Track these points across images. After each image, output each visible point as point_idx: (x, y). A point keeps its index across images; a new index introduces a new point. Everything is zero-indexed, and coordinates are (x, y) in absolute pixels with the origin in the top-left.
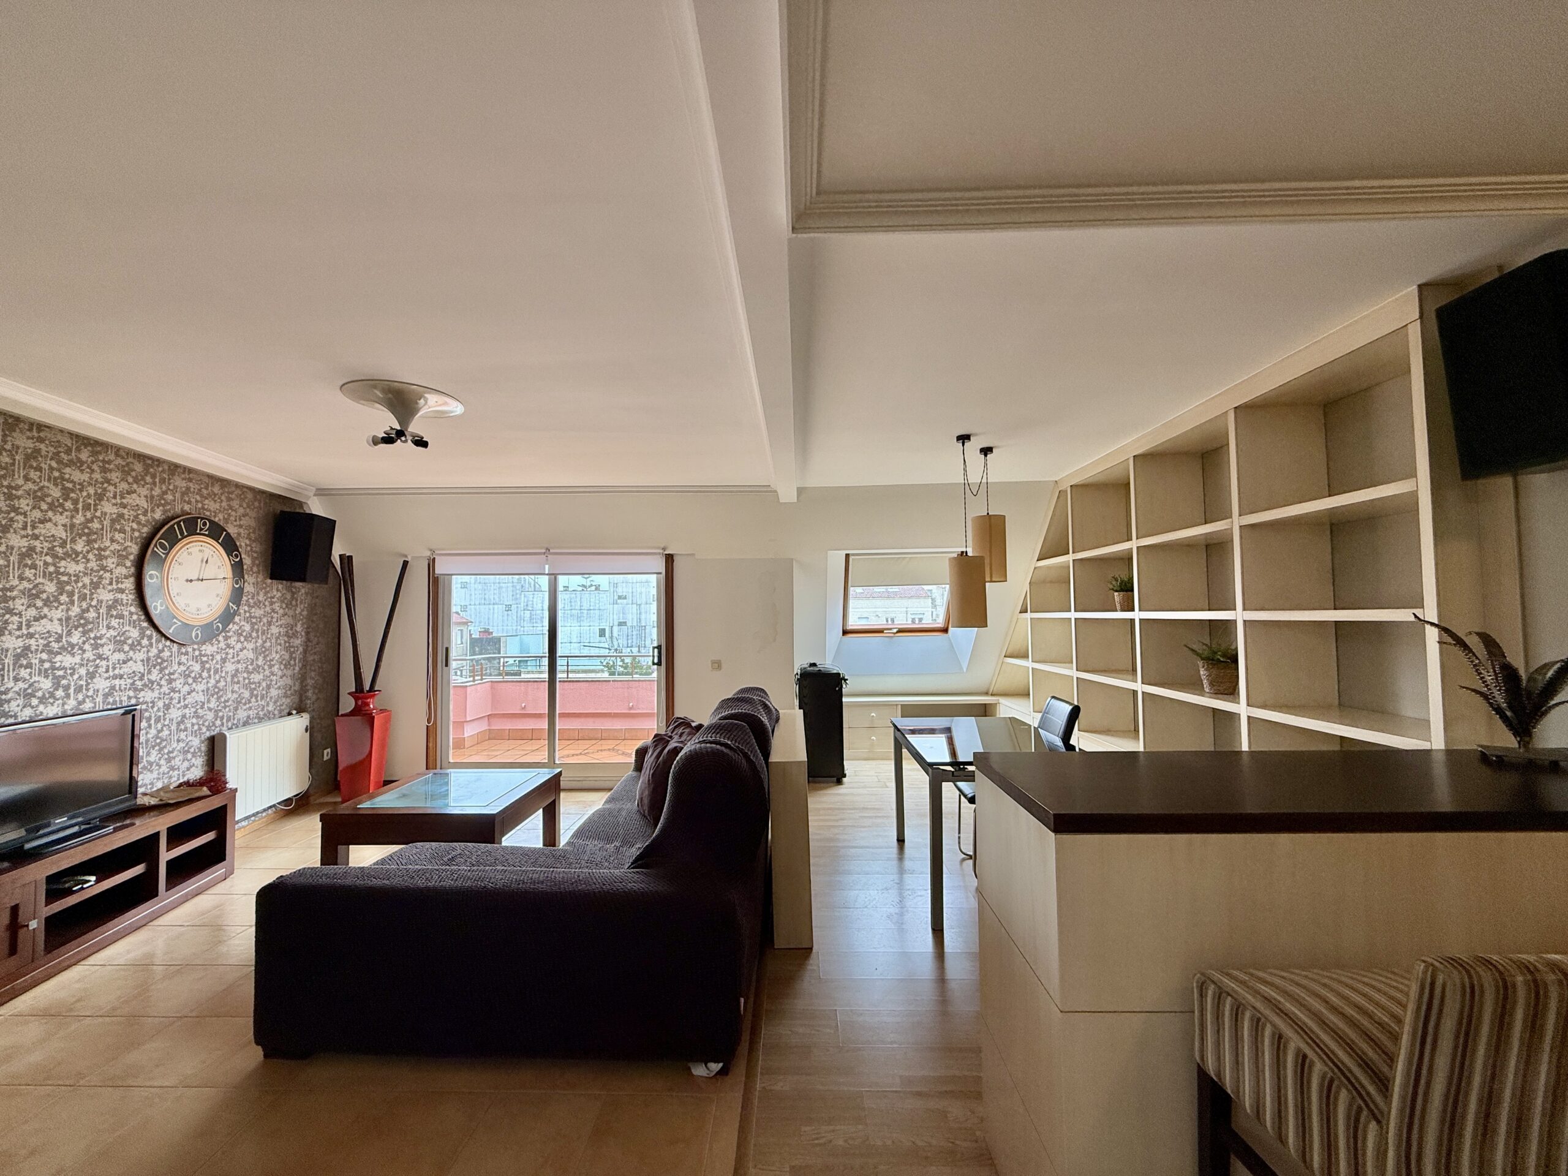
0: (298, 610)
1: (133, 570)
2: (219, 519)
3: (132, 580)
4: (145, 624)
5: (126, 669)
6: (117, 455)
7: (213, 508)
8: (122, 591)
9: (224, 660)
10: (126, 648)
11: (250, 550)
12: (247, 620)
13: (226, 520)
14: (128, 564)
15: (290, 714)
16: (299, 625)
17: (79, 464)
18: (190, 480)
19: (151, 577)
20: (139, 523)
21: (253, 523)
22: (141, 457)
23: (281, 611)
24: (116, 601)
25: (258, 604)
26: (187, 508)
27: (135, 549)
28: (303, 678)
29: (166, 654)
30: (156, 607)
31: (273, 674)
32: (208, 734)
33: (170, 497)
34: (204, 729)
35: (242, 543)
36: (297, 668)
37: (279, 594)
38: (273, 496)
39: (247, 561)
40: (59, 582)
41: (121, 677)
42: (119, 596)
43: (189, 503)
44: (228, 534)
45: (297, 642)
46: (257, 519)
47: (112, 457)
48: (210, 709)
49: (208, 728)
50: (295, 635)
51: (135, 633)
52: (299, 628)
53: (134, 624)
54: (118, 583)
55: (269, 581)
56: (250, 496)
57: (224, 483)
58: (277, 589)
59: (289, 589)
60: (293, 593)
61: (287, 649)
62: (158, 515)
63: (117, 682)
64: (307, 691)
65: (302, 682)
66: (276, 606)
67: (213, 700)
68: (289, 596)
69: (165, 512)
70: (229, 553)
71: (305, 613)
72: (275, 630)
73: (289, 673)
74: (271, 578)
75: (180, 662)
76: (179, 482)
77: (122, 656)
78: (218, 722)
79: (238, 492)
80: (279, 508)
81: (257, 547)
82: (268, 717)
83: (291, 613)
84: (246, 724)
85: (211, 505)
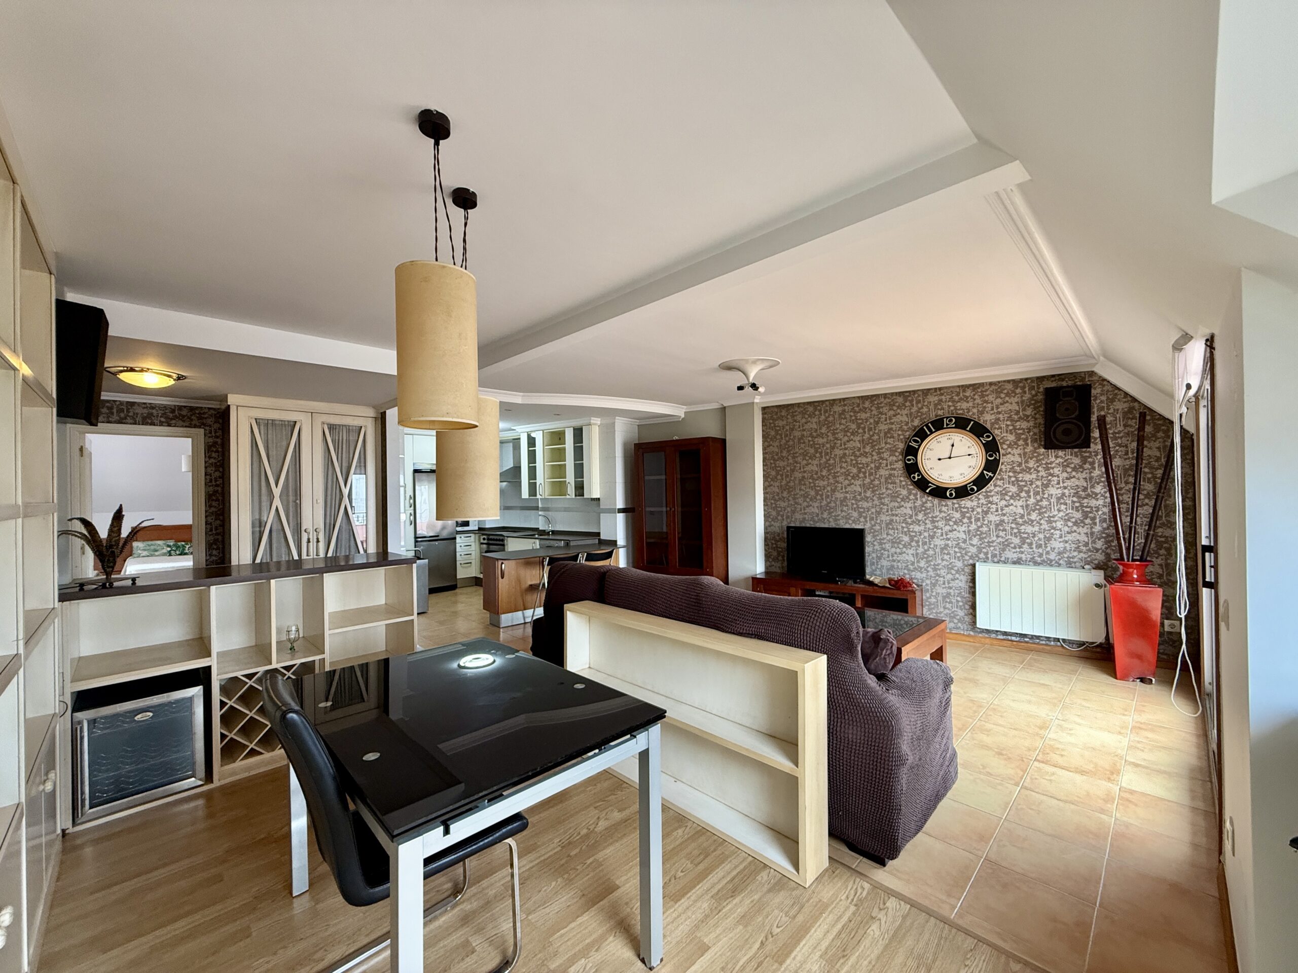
0: (1097, 473)
1: (900, 457)
2: (973, 414)
3: (900, 462)
4: (911, 487)
5: (899, 512)
7: (966, 408)
8: (894, 469)
9: (985, 512)
10: (899, 500)
11: (1011, 429)
12: (1013, 483)
13: (982, 413)
14: (897, 454)
15: (1085, 568)
16: (1098, 487)
17: (864, 410)
18: (942, 395)
19: (909, 460)
20: (903, 431)
21: (1016, 406)
22: (902, 394)
23: (1065, 475)
24: (890, 475)
25: (1026, 470)
26: (940, 412)
27: (901, 446)
29: (929, 505)
30: (914, 477)
31: (1056, 528)
33: (923, 411)
34: (967, 558)
35: (999, 426)
36: (1099, 528)
37: (1060, 460)
40: (858, 468)
41: (897, 515)
42: (893, 472)
43: (942, 409)
44: (978, 423)
45: (1096, 503)
46: (1022, 402)
48: (973, 545)
49: (971, 558)
51: (904, 492)
52: (1098, 490)
53: (903, 487)
54: (891, 465)
55: (1042, 450)
56: (1010, 387)
57: (974, 387)
58: (1057, 456)
61: (1076, 509)
62: (916, 423)
63: (894, 518)
66: (1056, 471)
67: (975, 539)
69: (921, 420)
70: (979, 436)
72: (1054, 491)
73: (1084, 530)
74: (1047, 448)
75: (943, 511)
76: (933, 399)
77: (896, 504)
78: (982, 556)
79: (994, 388)
81: (1023, 425)
82: (1049, 564)
83: (1082, 475)
84: (1014, 563)
85: (965, 405)
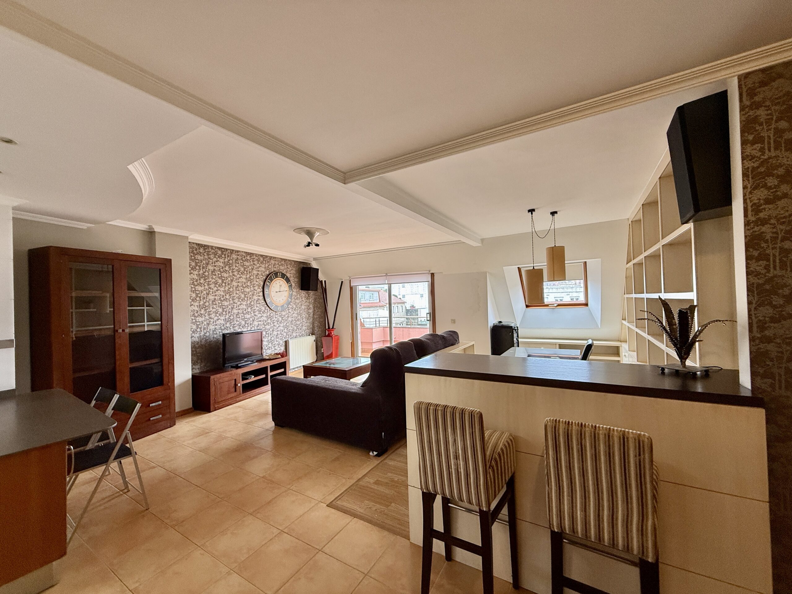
0: (311, 300)
1: (262, 290)
2: (284, 272)
3: (262, 292)
4: (266, 306)
5: (262, 319)
6: (256, 256)
7: (283, 269)
8: (259, 296)
9: (288, 317)
10: (261, 313)
11: (294, 280)
12: (295, 304)
13: (286, 272)
14: (261, 288)
15: (309, 335)
16: (311, 305)
17: (247, 260)
18: (275, 261)
19: (266, 291)
20: (263, 276)
21: (294, 272)
22: (262, 256)
23: (305, 301)
24: (258, 299)
25: (297, 299)
26: (275, 269)
27: (262, 284)
28: (313, 323)
29: (272, 315)
30: (268, 300)
31: (303, 321)
32: (285, 340)
33: (270, 267)
34: (283, 338)
35: (292, 279)
36: (311, 320)
37: (304, 295)
38: (300, 262)
39: (293, 285)
40: (245, 294)
41: (261, 321)
42: (259, 297)
43: (276, 268)
44: (287, 276)
45: (311, 311)
46: (296, 271)
47: (255, 257)
48: (285, 332)
49: (285, 338)
50: (310, 309)
51: (263, 309)
52: (311, 306)
53: (263, 306)
54: (258, 294)
55: (300, 291)
56: (293, 263)
57: (285, 260)
58: (303, 293)
59: (307, 293)
60: (308, 295)
61: (307, 314)
62: (267, 273)
63: (260, 323)
64: (315, 328)
65: (313, 325)
66: (303, 299)
67: (286, 329)
68: (307, 296)
69: (269, 271)
70: (288, 283)
71: (313, 301)
72: (303, 307)
73: (309, 321)
74: (301, 290)
75: (276, 317)
76: (273, 262)
77: (260, 315)
78: (287, 336)
79: (290, 262)
80: (302, 266)
81: (296, 280)
82: (303, 335)
83: (308, 301)
84: (295, 337)
85: (282, 268)
